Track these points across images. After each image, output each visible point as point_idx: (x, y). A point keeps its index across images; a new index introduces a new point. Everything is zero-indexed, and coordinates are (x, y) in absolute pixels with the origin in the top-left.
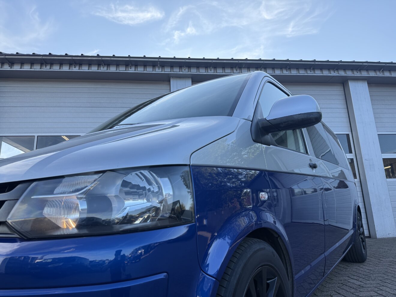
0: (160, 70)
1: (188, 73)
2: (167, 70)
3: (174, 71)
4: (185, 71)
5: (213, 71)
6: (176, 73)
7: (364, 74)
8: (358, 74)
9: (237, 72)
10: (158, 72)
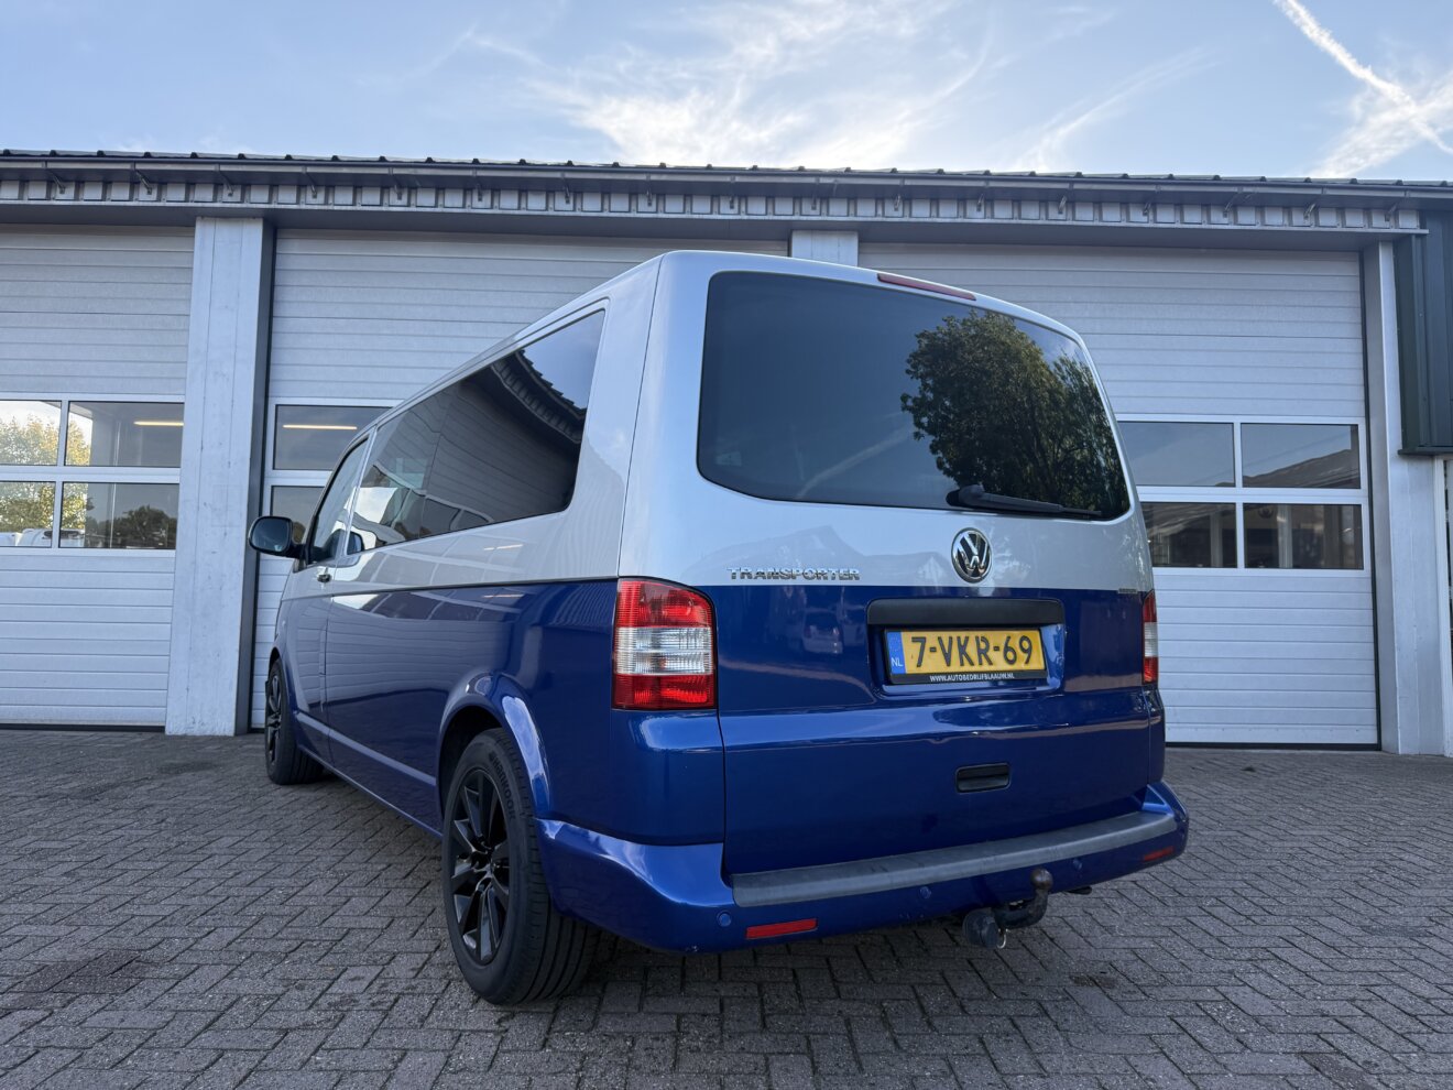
0: (154, 195)
1: (239, 205)
2: (175, 197)
3: (196, 199)
4: (230, 199)
5: (321, 198)
6: (200, 205)
7: (838, 212)
8: (813, 212)
9: (399, 203)
10: (146, 204)
